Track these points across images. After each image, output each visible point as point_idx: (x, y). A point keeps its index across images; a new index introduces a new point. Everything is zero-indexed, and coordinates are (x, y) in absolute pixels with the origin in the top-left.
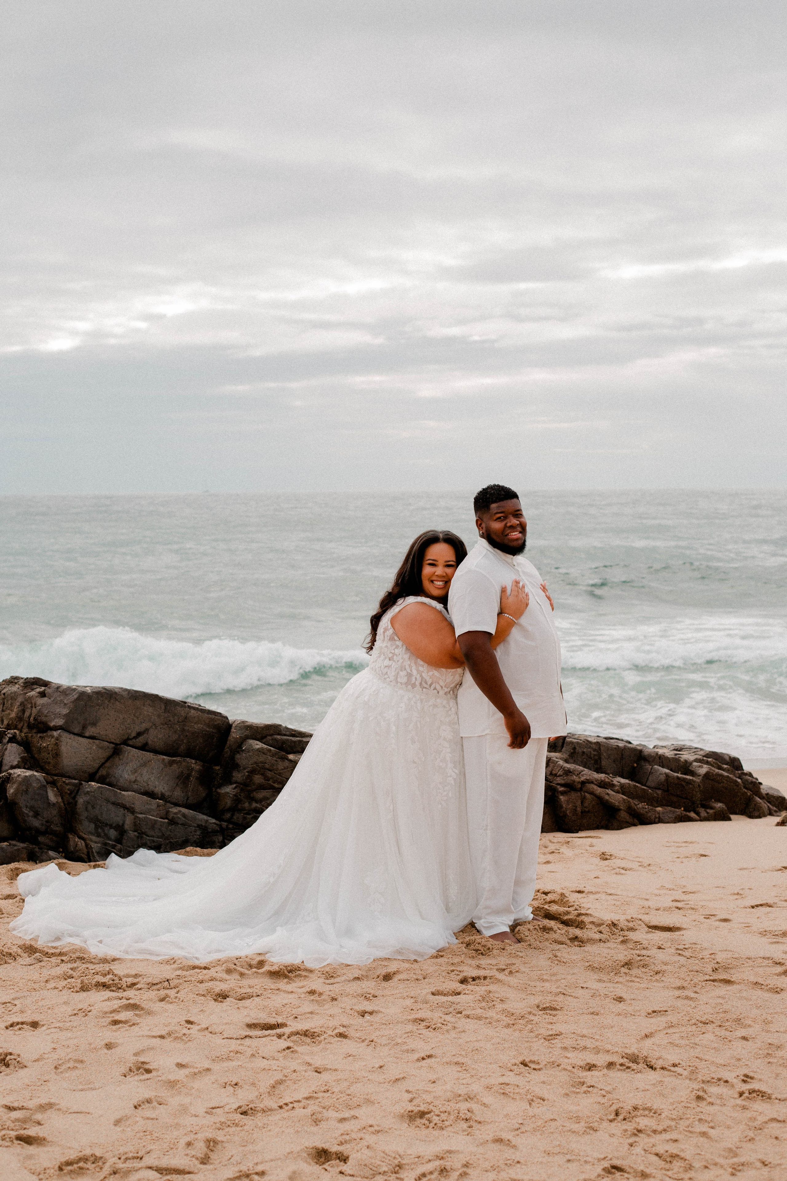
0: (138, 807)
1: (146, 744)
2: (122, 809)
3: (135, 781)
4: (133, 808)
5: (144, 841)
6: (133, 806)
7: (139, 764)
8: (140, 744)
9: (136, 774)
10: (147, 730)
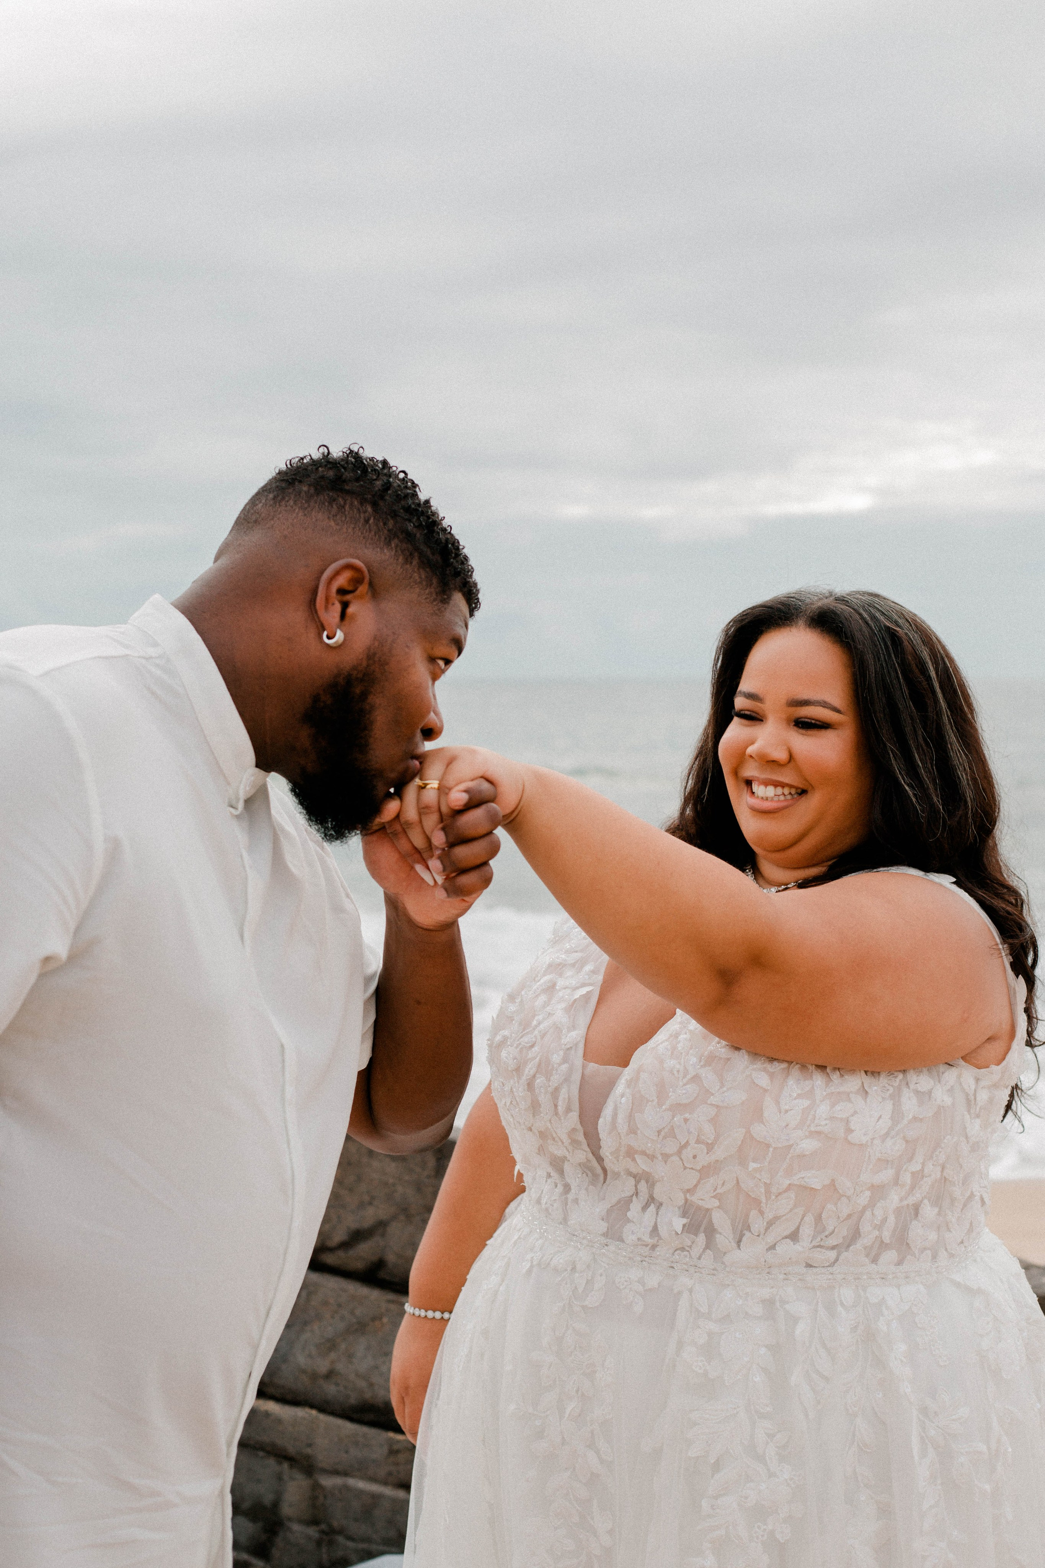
0: (323, 1455)
1: (380, 1264)
2: (271, 1462)
3: (330, 1375)
4: (308, 1457)
5: (340, 1553)
6: (309, 1451)
7: (341, 1326)
8: (359, 1265)
9: (333, 1355)
10: (381, 1226)
